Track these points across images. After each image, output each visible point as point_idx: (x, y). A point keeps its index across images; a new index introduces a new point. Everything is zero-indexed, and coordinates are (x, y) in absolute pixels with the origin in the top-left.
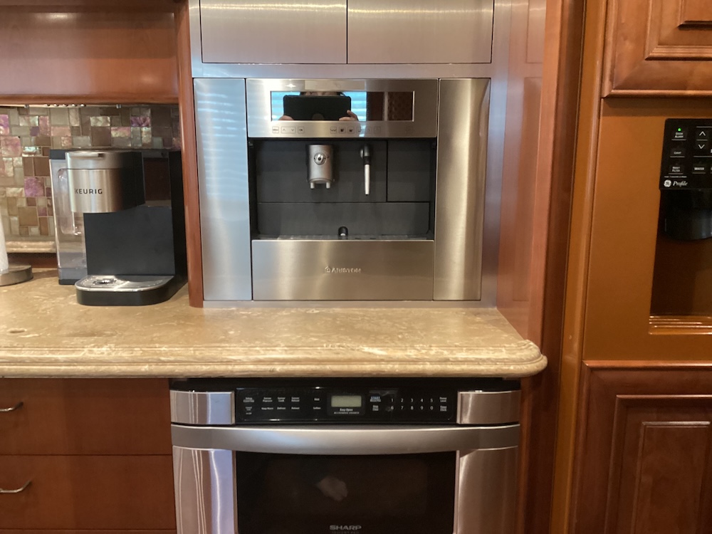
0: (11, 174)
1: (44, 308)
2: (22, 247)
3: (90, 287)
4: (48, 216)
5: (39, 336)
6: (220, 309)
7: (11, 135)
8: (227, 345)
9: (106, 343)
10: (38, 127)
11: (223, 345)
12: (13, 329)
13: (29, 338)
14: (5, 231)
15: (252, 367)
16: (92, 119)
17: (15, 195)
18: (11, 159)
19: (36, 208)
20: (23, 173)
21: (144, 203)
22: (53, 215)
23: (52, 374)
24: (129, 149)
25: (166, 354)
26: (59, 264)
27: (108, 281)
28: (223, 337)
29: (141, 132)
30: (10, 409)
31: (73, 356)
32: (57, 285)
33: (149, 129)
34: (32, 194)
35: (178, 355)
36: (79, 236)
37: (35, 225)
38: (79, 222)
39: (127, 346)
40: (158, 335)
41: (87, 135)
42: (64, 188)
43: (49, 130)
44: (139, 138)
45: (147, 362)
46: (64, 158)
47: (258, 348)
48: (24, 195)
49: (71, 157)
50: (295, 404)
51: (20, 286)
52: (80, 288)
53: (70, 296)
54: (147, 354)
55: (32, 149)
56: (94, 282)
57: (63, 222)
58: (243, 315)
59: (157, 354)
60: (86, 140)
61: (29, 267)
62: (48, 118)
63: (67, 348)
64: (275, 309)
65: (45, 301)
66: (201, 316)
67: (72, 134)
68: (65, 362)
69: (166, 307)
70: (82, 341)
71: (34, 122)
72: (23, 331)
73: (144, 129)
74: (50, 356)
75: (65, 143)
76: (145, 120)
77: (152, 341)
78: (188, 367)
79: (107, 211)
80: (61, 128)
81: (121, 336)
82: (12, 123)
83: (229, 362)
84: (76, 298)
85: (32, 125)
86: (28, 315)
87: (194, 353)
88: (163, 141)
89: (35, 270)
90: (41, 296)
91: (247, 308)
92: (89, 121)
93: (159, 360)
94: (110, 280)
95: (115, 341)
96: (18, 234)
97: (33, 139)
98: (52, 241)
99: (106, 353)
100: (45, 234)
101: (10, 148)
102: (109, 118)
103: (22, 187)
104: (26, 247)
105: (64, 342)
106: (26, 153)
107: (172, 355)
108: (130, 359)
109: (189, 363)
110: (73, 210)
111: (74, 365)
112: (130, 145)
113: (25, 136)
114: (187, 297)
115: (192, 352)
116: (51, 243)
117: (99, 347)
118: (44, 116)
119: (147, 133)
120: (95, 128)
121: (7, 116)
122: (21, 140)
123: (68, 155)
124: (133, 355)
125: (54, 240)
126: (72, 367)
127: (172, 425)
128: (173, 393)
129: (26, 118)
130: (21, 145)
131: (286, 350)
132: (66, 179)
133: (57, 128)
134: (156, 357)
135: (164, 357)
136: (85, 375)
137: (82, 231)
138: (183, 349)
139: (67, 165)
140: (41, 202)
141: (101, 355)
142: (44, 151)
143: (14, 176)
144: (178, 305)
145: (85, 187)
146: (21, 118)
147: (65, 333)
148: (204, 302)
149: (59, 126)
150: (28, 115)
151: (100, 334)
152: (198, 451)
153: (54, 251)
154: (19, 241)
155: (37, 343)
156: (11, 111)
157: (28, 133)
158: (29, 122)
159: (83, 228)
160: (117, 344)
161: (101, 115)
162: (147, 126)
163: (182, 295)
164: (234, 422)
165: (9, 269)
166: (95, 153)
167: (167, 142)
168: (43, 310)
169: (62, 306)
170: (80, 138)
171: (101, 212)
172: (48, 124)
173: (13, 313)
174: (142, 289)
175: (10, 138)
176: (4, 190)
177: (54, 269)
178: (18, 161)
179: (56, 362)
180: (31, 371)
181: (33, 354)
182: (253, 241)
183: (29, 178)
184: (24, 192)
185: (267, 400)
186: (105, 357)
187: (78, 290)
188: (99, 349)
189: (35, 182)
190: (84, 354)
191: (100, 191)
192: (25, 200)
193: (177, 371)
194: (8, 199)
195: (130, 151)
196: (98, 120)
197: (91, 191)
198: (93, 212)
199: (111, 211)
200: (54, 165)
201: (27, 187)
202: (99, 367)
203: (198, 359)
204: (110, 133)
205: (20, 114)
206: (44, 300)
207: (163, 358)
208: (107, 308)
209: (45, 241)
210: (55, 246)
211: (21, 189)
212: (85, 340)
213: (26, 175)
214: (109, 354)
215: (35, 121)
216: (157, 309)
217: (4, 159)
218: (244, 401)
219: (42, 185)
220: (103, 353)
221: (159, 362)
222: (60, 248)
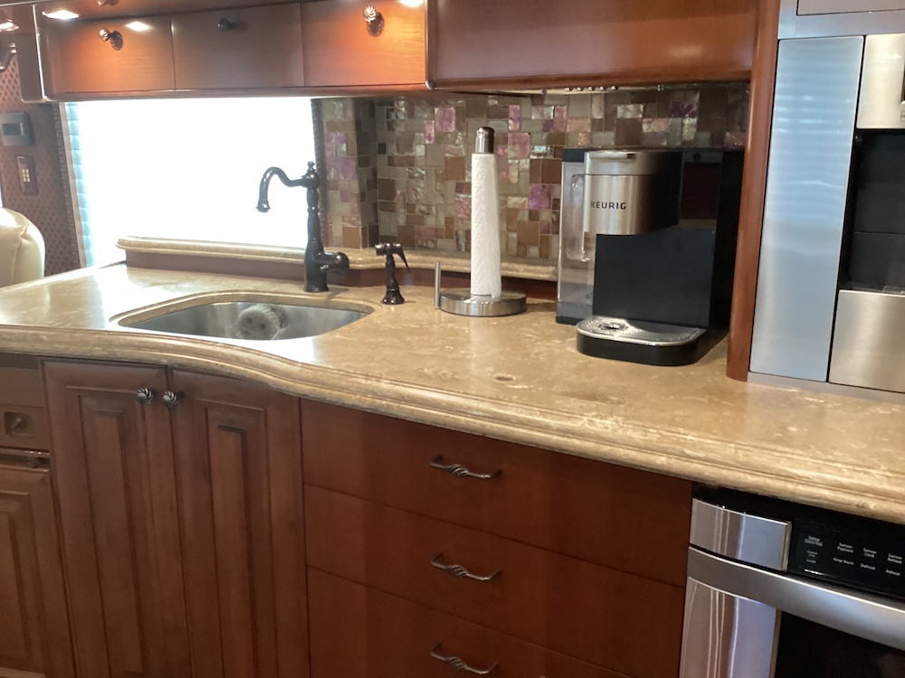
0: (515, 180)
1: (536, 350)
2: (517, 271)
3: (595, 333)
4: (551, 235)
5: (530, 389)
6: (773, 388)
7: (520, 130)
8: (788, 450)
9: (611, 413)
10: (552, 121)
11: (782, 449)
12: (500, 375)
13: (518, 389)
14: (501, 249)
15: (826, 493)
16: (620, 109)
17: (517, 206)
18: (517, 161)
19: (539, 222)
20: (528, 179)
21: (676, 223)
22: (558, 233)
23: (540, 443)
24: (664, 148)
25: (693, 446)
26: (559, 297)
27: (617, 327)
28: (780, 435)
29: (683, 125)
30: (487, 476)
31: (569, 424)
32: (553, 322)
33: (694, 121)
34: (535, 206)
35: (712, 452)
36: (587, 262)
37: (535, 244)
38: (589, 244)
39: (641, 424)
40: (681, 413)
41: (611, 130)
42: (577, 200)
43: (564, 124)
44: (678, 134)
45: (665, 452)
46: (582, 160)
47: (839, 465)
48: (526, 207)
49: (592, 158)
50: (894, 567)
51: (511, 319)
52: (582, 331)
53: (568, 340)
54: (665, 440)
55: (542, 149)
56: (600, 326)
57: (570, 243)
58: (812, 403)
59: (680, 444)
60: (609, 137)
61: (523, 296)
62: (565, 108)
63: (561, 411)
64: (863, 400)
65: (539, 343)
66: (744, 394)
67: (592, 129)
68: (558, 430)
69: (692, 373)
70: (580, 404)
71: (549, 114)
72: (510, 379)
73: (687, 121)
74: (541, 419)
75: (581, 141)
76: (690, 107)
77: (672, 422)
78: (725, 472)
79: (628, 234)
80: (579, 121)
81: (630, 406)
82: (524, 115)
83: (789, 477)
84: (575, 344)
85: (546, 118)
86: (519, 358)
87: (736, 452)
88: (712, 135)
89: (530, 300)
90: (534, 334)
91: (817, 392)
92: (616, 111)
93: (683, 452)
94: (619, 324)
95: (622, 412)
96: (515, 254)
97: (545, 136)
98: (553, 265)
99: (610, 428)
100: (545, 257)
101: (517, 148)
102: (642, 106)
103: (526, 196)
104: (523, 271)
105: (559, 402)
106: (534, 154)
107: (702, 449)
108: (642, 443)
109: (727, 466)
110: (585, 229)
111: (569, 437)
112: (665, 144)
113: (537, 132)
114: (723, 362)
115: (733, 451)
116: (551, 269)
117: (602, 419)
118: (561, 106)
119: (691, 125)
120: (623, 120)
121: (518, 107)
122: (531, 138)
123: (588, 155)
124: (646, 438)
125: (556, 266)
126: (566, 439)
127: (690, 548)
128: (697, 503)
129: (540, 109)
130: (531, 144)
131: (888, 477)
132: (581, 188)
133: (575, 121)
134: (679, 447)
135: (690, 449)
136: (581, 453)
137: (591, 257)
138: (719, 443)
139: (585, 171)
140: (546, 216)
141: (605, 430)
142: (555, 151)
143: (517, 184)
144: (709, 371)
145: (603, 199)
146: (534, 109)
147: (560, 390)
148: (749, 373)
149: (577, 118)
150: (542, 104)
151: (603, 399)
152: (720, 594)
153: (554, 278)
154: (515, 263)
155: (528, 399)
156: (524, 100)
157: (539, 127)
158: (542, 114)
159: (593, 254)
160: (626, 418)
161: (632, 103)
162: (692, 116)
163: (714, 357)
164: (785, 567)
165: (501, 296)
166: (623, 154)
167: (717, 138)
168: (536, 354)
169: (558, 351)
170: (601, 134)
171: (620, 234)
172: (564, 116)
173: (501, 353)
174: (661, 343)
175: (519, 134)
176: (505, 199)
177: (552, 301)
178: (525, 164)
179: (546, 428)
180: (516, 434)
181: (521, 412)
182: (841, 291)
183: (535, 185)
184: (527, 203)
185: (844, 548)
186: (609, 433)
187: (579, 334)
188: (603, 421)
189: (541, 191)
190: (583, 425)
191: (623, 206)
192: (527, 213)
193: (707, 474)
194: (509, 210)
195: (664, 151)
196: (628, 109)
197: (611, 205)
198: (611, 233)
199: (633, 233)
200: (568, 169)
201: (532, 196)
202: (601, 446)
203: (741, 463)
204: (640, 127)
205: (534, 104)
206: (539, 340)
207: (688, 452)
208: (613, 362)
209: (544, 265)
210: (555, 273)
211: (524, 199)
212: (585, 404)
213: (532, 181)
214: (614, 430)
215: (550, 112)
216: (680, 373)
217: (510, 161)
218: (806, 541)
219: (549, 195)
220: (607, 428)
221: (682, 455)
222: (563, 275)
